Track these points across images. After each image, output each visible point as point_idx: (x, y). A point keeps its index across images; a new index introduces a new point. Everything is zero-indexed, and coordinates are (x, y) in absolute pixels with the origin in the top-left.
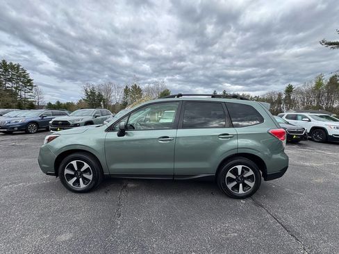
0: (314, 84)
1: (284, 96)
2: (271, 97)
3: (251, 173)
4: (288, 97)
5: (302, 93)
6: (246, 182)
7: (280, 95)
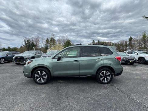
0: (142, 36)
1: (128, 43)
2: (122, 43)
3: (109, 73)
4: (130, 43)
5: (137, 41)
6: (107, 77)
7: (126, 42)
